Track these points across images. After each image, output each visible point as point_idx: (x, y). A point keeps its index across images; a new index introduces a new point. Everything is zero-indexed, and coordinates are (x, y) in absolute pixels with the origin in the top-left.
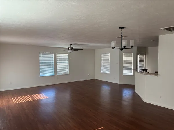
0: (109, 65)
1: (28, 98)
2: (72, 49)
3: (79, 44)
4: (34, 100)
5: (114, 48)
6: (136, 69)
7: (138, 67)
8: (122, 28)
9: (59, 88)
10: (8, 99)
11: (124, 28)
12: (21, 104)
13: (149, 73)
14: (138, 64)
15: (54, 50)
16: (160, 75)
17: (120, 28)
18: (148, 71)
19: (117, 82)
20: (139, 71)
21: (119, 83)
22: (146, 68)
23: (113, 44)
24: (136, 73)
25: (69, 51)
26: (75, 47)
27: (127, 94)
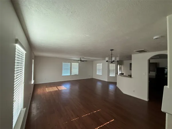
0: (101, 70)
1: (55, 89)
2: (81, 60)
3: (85, 58)
4: (59, 90)
5: (107, 61)
6: (117, 73)
7: (118, 72)
8: (112, 50)
9: (73, 83)
10: (43, 89)
11: (113, 50)
12: (51, 92)
13: (125, 76)
14: (118, 70)
15: (71, 61)
16: (133, 78)
17: (111, 50)
18: (124, 74)
19: (106, 80)
20: (118, 74)
21: (107, 81)
22: (123, 73)
23: (107, 59)
24: (117, 75)
25: (79, 62)
26: (82, 60)
27: (111, 87)
